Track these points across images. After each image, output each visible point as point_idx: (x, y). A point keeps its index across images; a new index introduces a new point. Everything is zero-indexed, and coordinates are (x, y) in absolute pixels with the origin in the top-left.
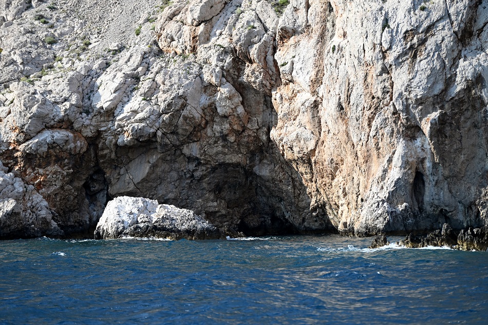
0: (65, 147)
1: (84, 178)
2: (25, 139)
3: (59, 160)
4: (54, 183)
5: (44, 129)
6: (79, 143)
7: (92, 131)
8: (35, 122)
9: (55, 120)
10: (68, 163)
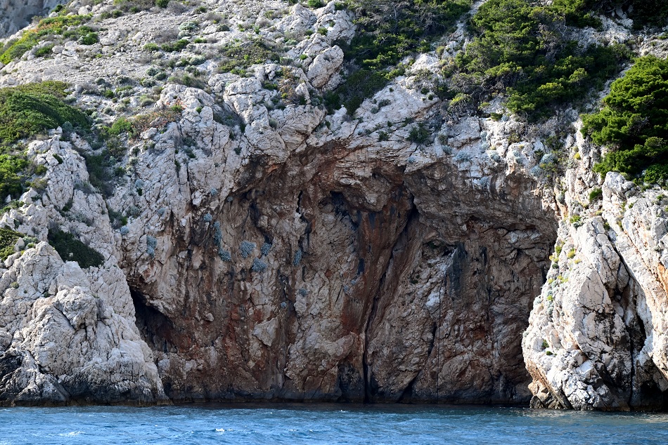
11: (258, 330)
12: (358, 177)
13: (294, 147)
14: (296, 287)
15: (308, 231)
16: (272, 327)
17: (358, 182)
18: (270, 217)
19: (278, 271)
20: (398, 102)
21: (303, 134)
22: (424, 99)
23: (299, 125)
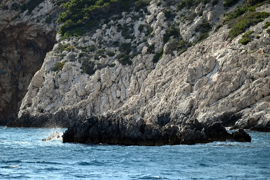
11: (4, 97)
12: (33, 36)
13: (5, 26)
14: (19, 79)
15: (21, 58)
16: (10, 95)
17: (33, 38)
18: (6, 53)
19: (12, 74)
20: (45, 7)
21: (7, 21)
22: (52, 6)
23: (4, 18)
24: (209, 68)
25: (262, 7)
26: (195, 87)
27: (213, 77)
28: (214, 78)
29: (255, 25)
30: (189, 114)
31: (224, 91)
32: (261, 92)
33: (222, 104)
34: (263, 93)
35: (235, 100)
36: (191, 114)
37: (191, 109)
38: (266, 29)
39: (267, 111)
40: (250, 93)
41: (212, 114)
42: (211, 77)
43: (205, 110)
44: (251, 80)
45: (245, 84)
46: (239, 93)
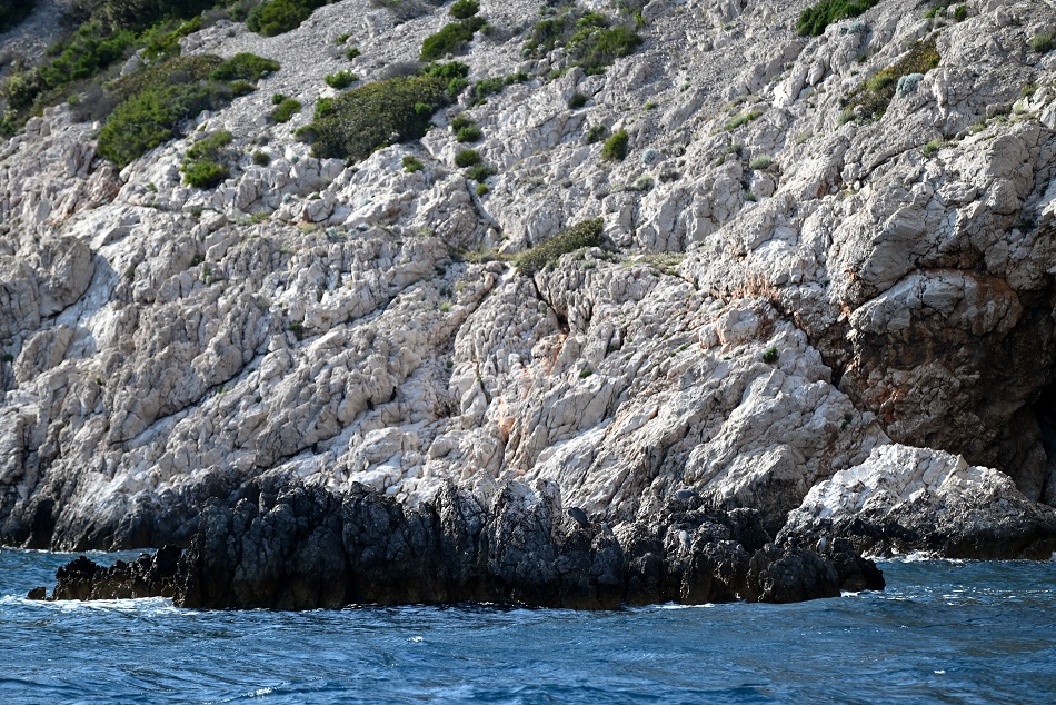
0: (955, 317)
1: (1019, 394)
2: (861, 295)
3: (943, 349)
4: (923, 409)
5: (914, 270)
6: (991, 307)
7: (1032, 275)
8: (886, 253)
9: (940, 248)
10: (967, 358)
24: (68, 285)
25: (206, 35)
26: (21, 365)
27: (92, 323)
28: (98, 328)
29: (224, 106)
30: (19, 479)
31: (177, 383)
32: (360, 389)
33: (184, 437)
34: (366, 389)
35: (245, 420)
36: (28, 479)
37: (24, 460)
38: (288, 126)
39: (405, 468)
40: (312, 391)
41: (148, 481)
42: (82, 325)
43: (109, 461)
44: (292, 338)
45: (267, 352)
46: (251, 392)
